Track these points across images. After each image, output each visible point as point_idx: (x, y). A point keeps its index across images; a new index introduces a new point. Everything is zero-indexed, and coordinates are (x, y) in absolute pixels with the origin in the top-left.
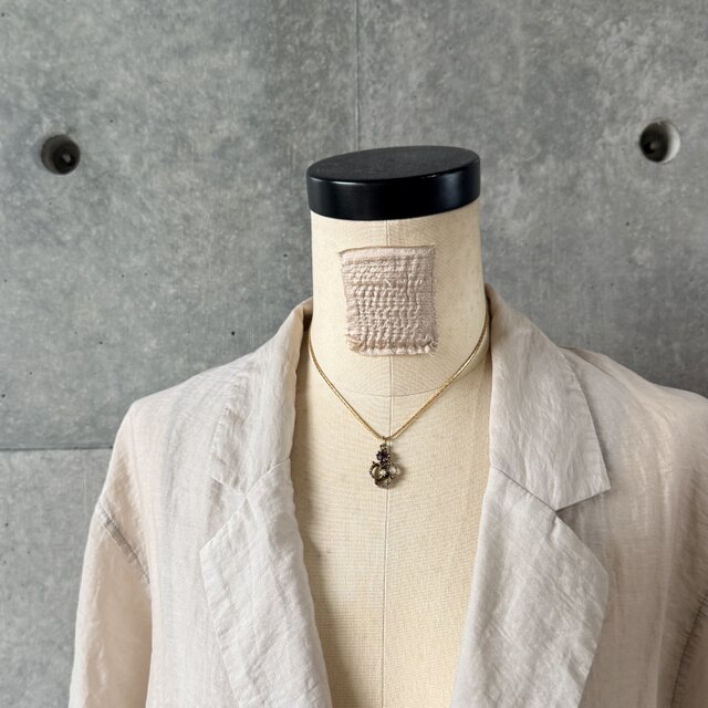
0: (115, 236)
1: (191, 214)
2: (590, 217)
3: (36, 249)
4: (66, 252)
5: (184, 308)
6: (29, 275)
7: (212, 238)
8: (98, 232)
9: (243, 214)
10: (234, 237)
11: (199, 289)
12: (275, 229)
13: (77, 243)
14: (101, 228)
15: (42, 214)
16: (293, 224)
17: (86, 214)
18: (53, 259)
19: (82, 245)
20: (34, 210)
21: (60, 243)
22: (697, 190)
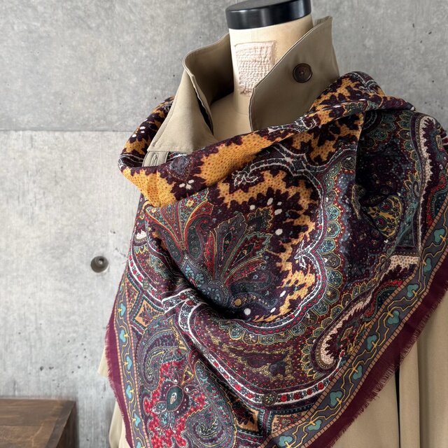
0: (117, 25)
1: (155, 15)
2: (346, 24)
3: (77, 30)
4: (92, 32)
5: (150, 62)
6: (74, 43)
7: (165, 28)
8: (109, 23)
9: (180, 16)
10: (175, 27)
11: (158, 53)
12: (195, 24)
13: (98, 28)
14: (110, 21)
15: (81, 13)
16: (205, 22)
17: (103, 14)
18: (86, 36)
19: (100, 29)
20: (77, 11)
21: (90, 28)
22: (395, 13)
